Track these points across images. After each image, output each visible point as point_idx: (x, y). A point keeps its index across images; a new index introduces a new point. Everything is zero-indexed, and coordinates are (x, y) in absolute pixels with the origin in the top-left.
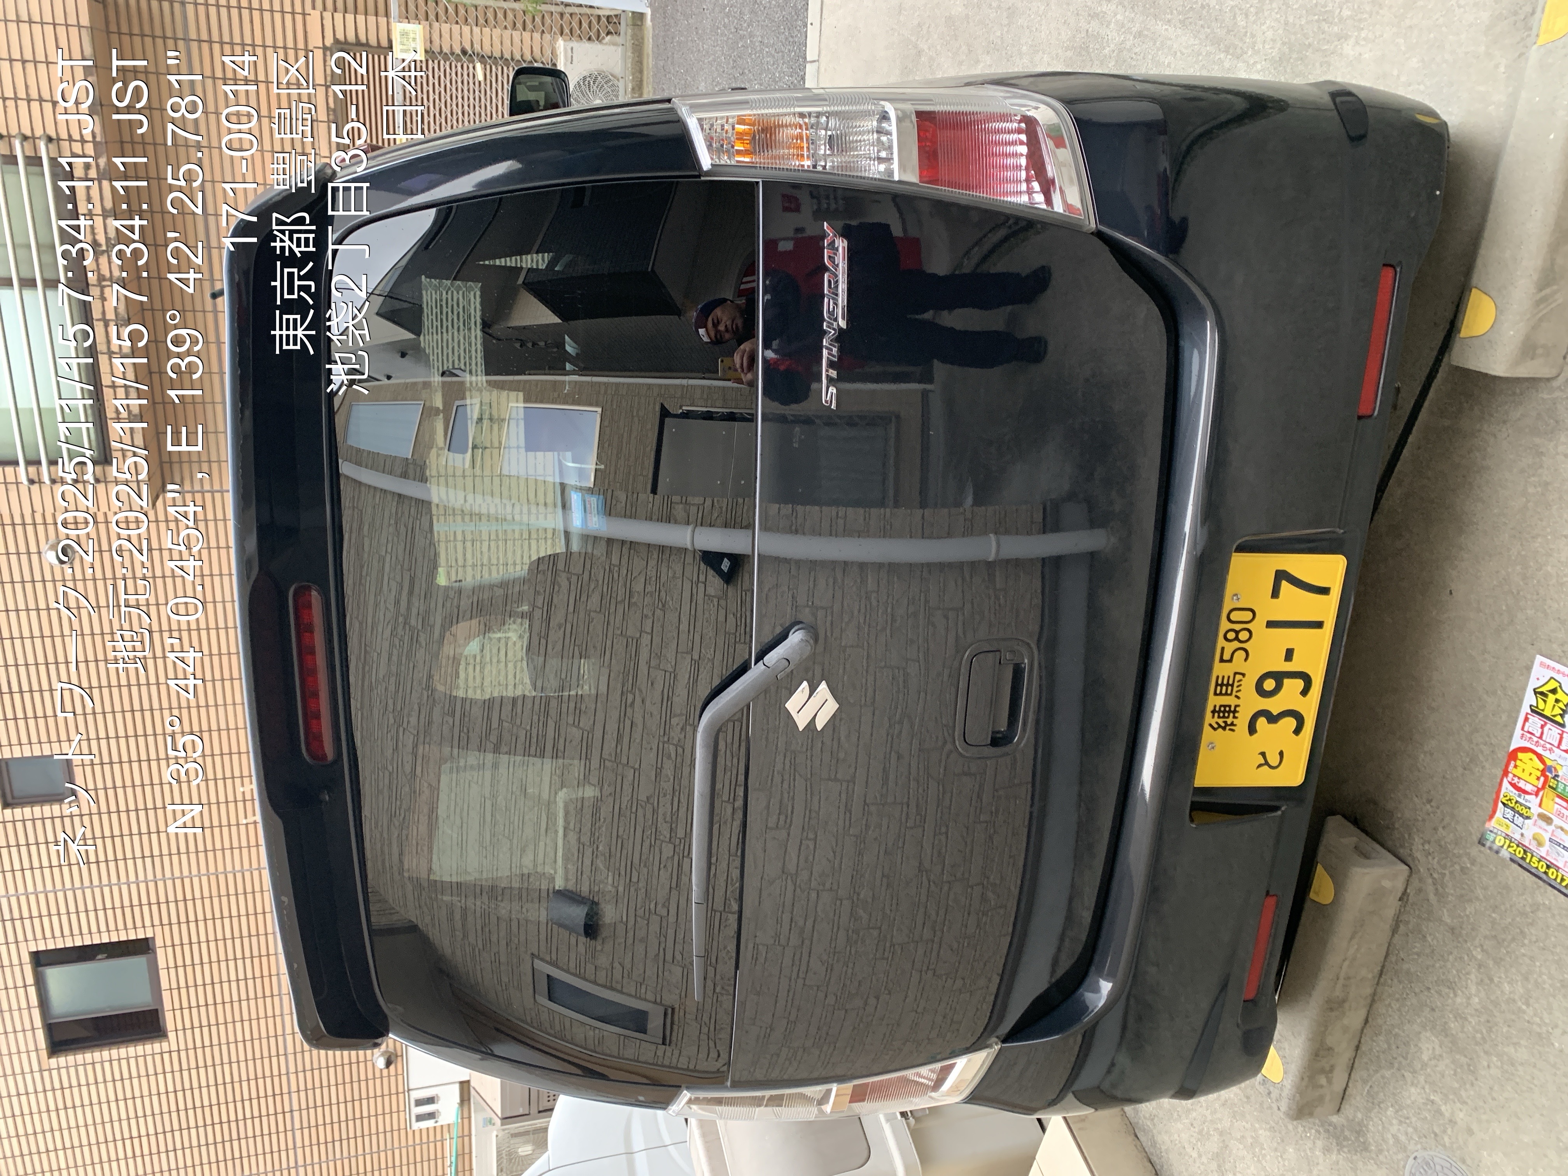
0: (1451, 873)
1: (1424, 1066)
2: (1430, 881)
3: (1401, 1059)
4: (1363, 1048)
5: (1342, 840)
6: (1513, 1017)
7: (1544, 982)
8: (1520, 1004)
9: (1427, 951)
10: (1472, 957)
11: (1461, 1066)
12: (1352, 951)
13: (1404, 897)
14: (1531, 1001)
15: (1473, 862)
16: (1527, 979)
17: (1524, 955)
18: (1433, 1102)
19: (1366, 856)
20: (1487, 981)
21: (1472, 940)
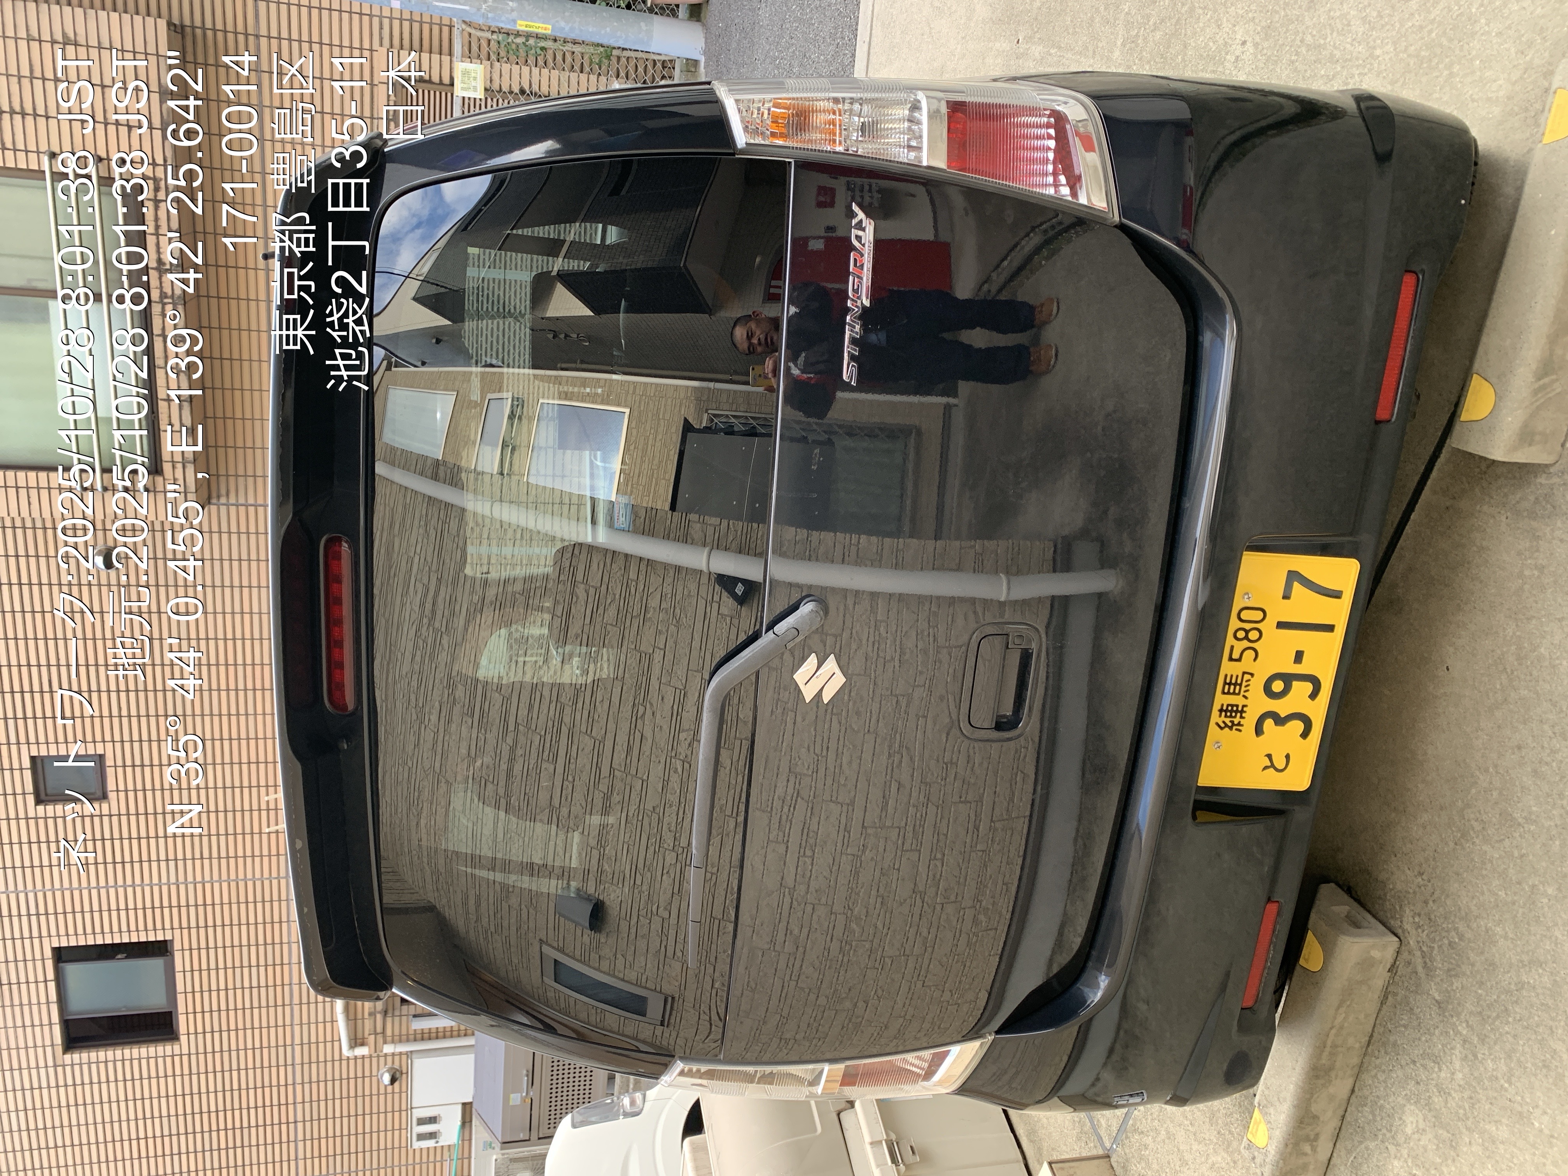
0: (1440, 947)
1: (1408, 1139)
2: (1418, 953)
3: (1384, 1131)
4: (1348, 1117)
5: (1333, 908)
7: (1527, 1061)
10: (1457, 1033)
11: (1444, 1142)
12: (1340, 1019)
13: (1393, 969)
15: (1461, 937)
19: (1358, 926)
21: (1458, 1015)
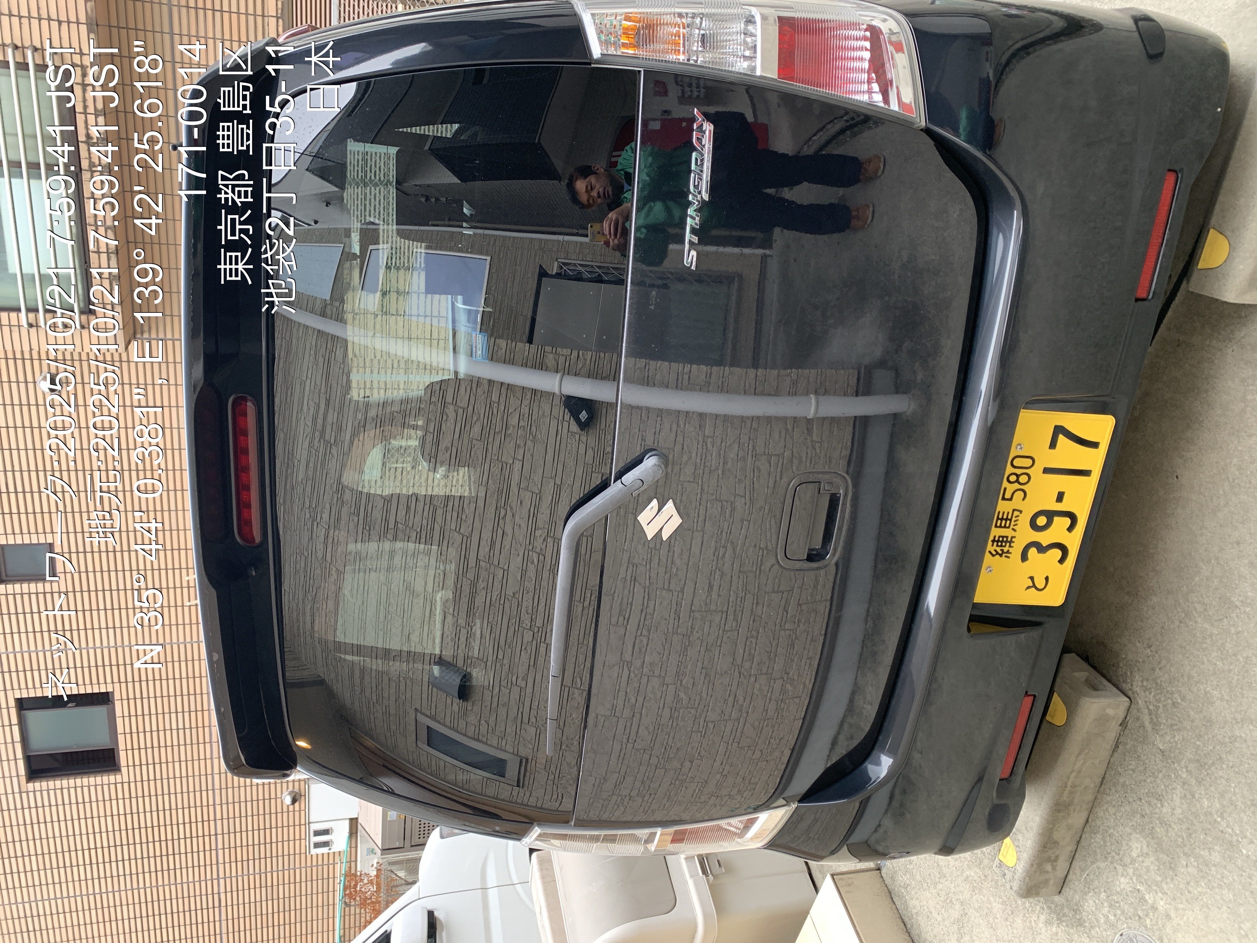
3: (1113, 854)
4: (1083, 842)
5: (1075, 674)
6: (1210, 827)
7: (1238, 800)
8: (1215, 816)
9: (1141, 768)
10: (1178, 776)
11: (1164, 864)
12: (1079, 764)
13: (1123, 724)
14: (1225, 815)
15: (1183, 699)
16: (1222, 796)
17: (1221, 777)
18: (1138, 890)
19: (1095, 688)
20: (1189, 796)
21: (1179, 762)
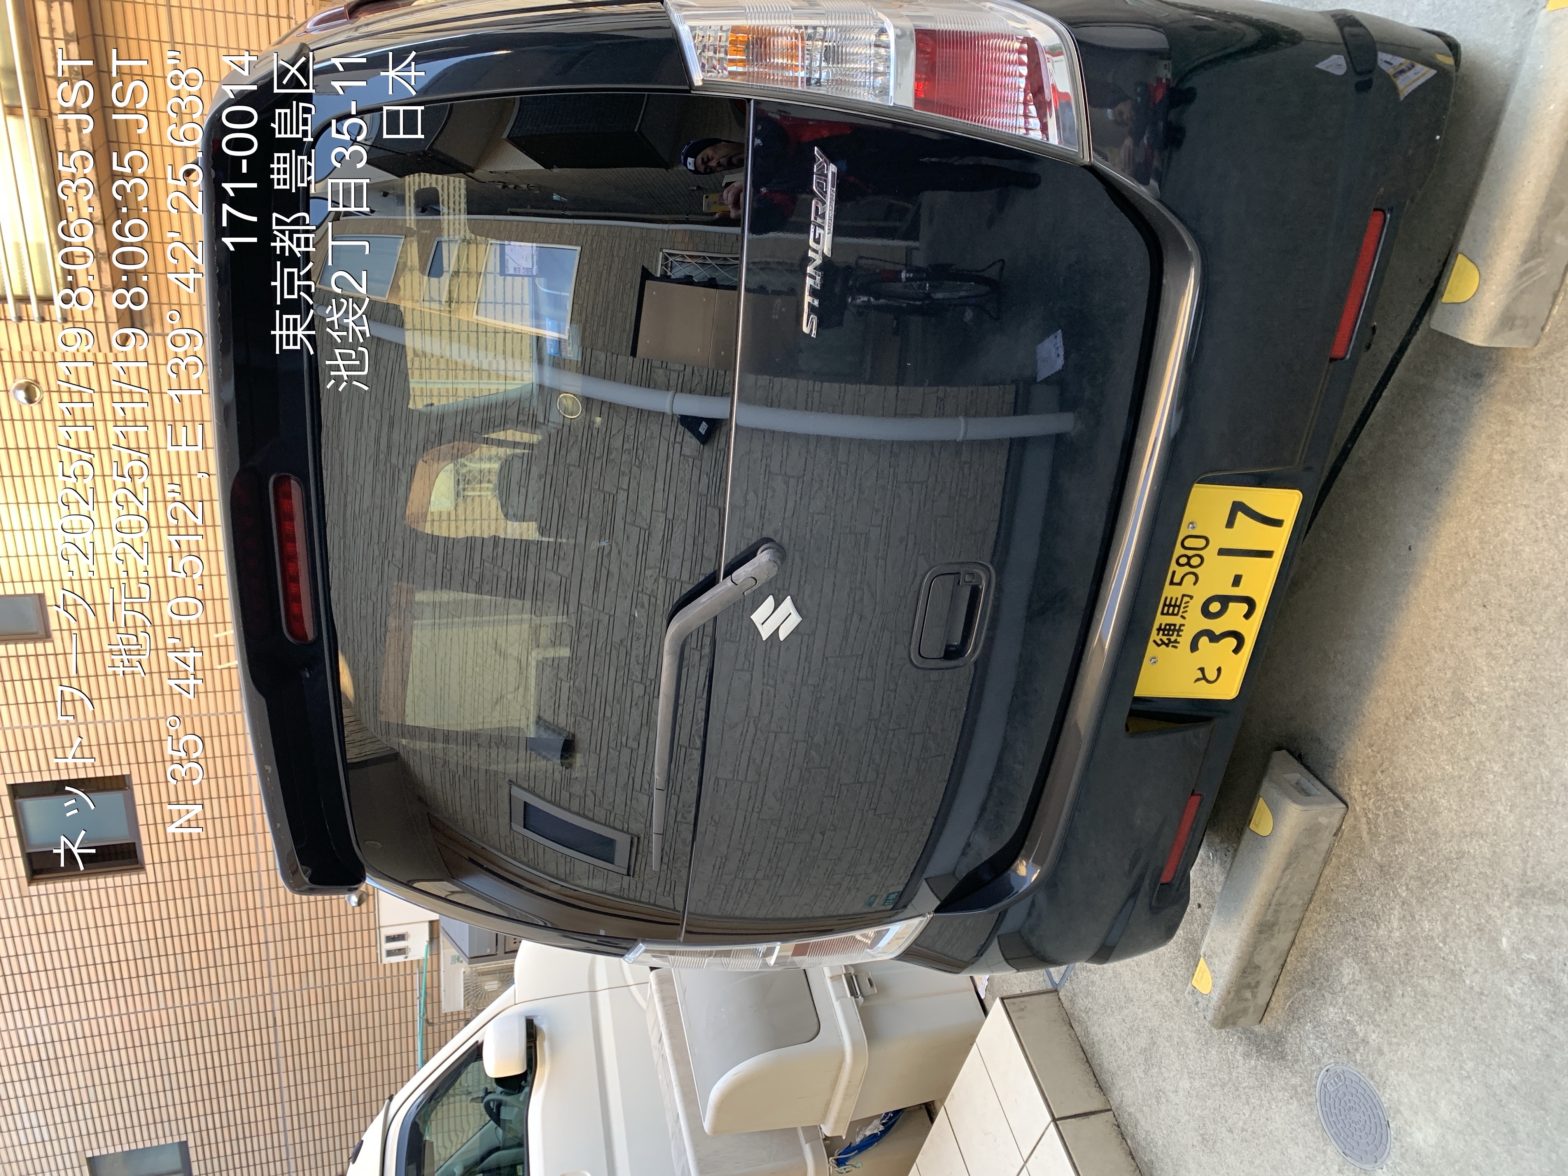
0: (1385, 814)
1: (1344, 988)
2: (1364, 819)
3: (1322, 980)
4: (1288, 967)
5: (1285, 776)
6: (1430, 953)
7: (1462, 924)
8: (1437, 941)
9: (1357, 884)
10: (1397, 895)
11: (1377, 993)
14: (1448, 940)
15: (1406, 807)
16: (1446, 919)
17: (1446, 897)
18: (1348, 1022)
19: (1306, 793)
20: (1408, 917)
21: (1399, 879)
